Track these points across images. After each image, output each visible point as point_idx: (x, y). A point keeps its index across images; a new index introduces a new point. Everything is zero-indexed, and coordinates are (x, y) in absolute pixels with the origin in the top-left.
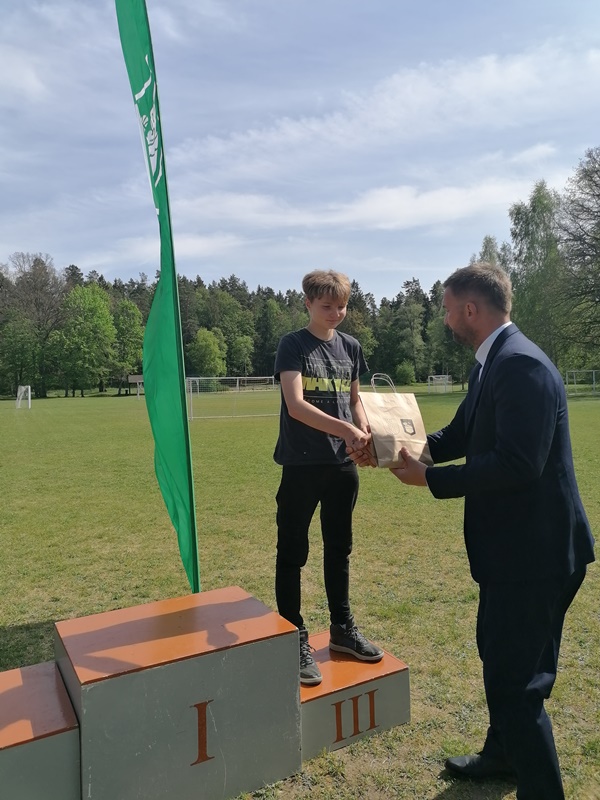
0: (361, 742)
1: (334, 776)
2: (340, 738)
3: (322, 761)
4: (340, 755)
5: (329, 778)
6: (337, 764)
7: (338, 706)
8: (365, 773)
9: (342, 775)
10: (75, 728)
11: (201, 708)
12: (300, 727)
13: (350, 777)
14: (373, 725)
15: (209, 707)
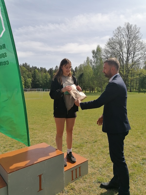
0: (77, 180)
1: (73, 189)
2: (73, 179)
3: (69, 186)
4: (73, 184)
5: (71, 190)
6: (73, 186)
7: (72, 171)
8: (80, 188)
9: (75, 189)
10: (6, 186)
11: (40, 176)
12: (64, 178)
13: (76, 189)
14: (80, 175)
15: (42, 176)
